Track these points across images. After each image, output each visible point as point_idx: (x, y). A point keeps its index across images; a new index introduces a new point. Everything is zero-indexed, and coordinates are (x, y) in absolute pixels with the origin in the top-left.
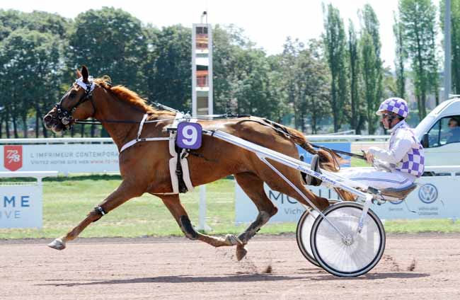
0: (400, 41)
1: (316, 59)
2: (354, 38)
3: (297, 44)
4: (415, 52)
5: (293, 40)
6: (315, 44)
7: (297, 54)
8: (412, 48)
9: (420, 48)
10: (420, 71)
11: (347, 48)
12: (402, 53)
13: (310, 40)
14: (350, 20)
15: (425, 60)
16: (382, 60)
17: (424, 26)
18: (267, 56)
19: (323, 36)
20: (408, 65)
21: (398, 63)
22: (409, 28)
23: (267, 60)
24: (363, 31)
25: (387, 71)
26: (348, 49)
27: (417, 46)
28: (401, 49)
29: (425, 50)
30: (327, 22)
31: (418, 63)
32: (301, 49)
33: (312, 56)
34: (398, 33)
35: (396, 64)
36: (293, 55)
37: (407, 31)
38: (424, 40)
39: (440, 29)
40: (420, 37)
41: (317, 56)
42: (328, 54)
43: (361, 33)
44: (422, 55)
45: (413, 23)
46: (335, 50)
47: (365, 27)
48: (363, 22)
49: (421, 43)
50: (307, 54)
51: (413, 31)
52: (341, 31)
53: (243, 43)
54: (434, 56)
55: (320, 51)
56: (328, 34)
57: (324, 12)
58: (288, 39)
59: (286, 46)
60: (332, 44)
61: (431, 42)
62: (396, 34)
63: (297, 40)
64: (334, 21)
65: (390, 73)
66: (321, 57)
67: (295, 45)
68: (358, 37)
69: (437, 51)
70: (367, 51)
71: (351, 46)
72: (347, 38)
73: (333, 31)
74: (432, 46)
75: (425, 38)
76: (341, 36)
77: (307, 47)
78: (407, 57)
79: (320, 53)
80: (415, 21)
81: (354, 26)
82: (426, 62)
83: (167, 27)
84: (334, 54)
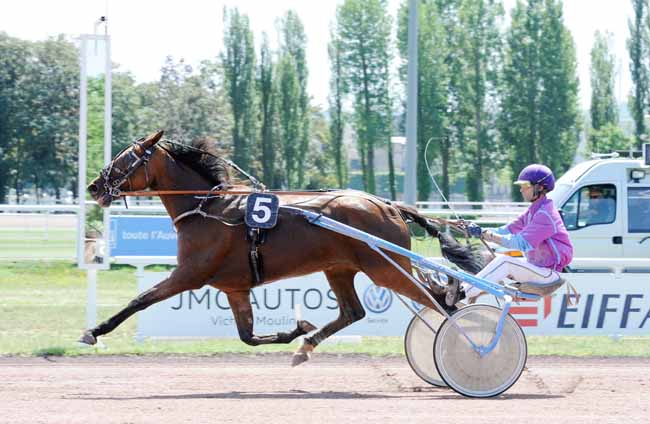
0: (337, 69)
1: (211, 91)
2: (269, 59)
3: (182, 67)
4: (360, 84)
5: (176, 61)
6: (209, 68)
7: (181, 83)
8: (356, 80)
9: (367, 79)
10: (366, 114)
11: (256, 75)
12: (341, 87)
13: (202, 63)
14: (264, 33)
15: (373, 96)
16: (309, 96)
17: (373, 45)
18: (135, 85)
19: (222, 55)
20: (349, 104)
21: (334, 100)
22: (352, 48)
23: (136, 90)
24: (282, 51)
25: (316, 112)
26: (259, 77)
27: (362, 76)
28: (338, 80)
29: (375, 82)
30: (229, 36)
31: (364, 101)
32: (189, 76)
33: (205, 87)
34: (335, 54)
35: (330, 102)
36: (175, 83)
37: (349, 53)
38: (374, 67)
39: (397, 50)
40: (367, 62)
41: (213, 86)
42: (229, 84)
43: (278, 53)
44: (369, 89)
45: (358, 41)
46: (239, 78)
47: (284, 44)
48: (282, 35)
49: (368, 71)
50: (197, 82)
51: (358, 52)
52: (250, 50)
54: (386, 92)
55: (218, 79)
56: (229, 53)
57: (224, 20)
58: (169, 60)
59: (165, 70)
60: (234, 69)
61: (383, 70)
62: (332, 58)
63: (182, 61)
64: (238, 36)
65: (321, 115)
66: (218, 89)
67: (181, 71)
68: (275, 59)
69: (392, 83)
70: (287, 81)
71: (263, 72)
72: (258, 61)
73: (237, 50)
74: (384, 76)
75: (374, 63)
76: (249, 60)
77: (197, 73)
78: (347, 92)
79: (216, 83)
80: (360, 37)
81: (268, 45)
82: (376, 100)
84: (238, 83)
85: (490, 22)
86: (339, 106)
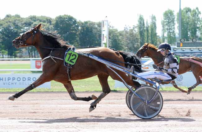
0: (163, 27)
1: (135, 32)
2: (148, 25)
3: (129, 27)
5: (127, 26)
6: (135, 27)
8: (167, 29)
9: (170, 29)
10: (169, 37)
11: (145, 28)
12: (164, 30)
13: (133, 26)
16: (157, 33)
17: (171, 21)
18: (118, 31)
19: (137, 24)
20: (166, 34)
21: (162, 34)
23: (118, 32)
25: (158, 36)
29: (172, 29)
30: (139, 20)
31: (169, 34)
32: (130, 29)
36: (127, 31)
37: (166, 23)
39: (177, 22)
40: (170, 25)
41: (135, 31)
42: (139, 30)
43: (150, 23)
44: (170, 31)
45: (168, 20)
46: (141, 29)
47: (151, 21)
48: (151, 20)
49: (170, 27)
50: (132, 30)
51: (168, 23)
52: (144, 23)
53: (110, 27)
54: (174, 32)
55: (136, 29)
56: (139, 24)
57: (138, 16)
58: (126, 26)
59: (125, 28)
60: (140, 27)
61: (173, 27)
62: (162, 24)
64: (141, 19)
65: (159, 37)
66: (137, 32)
67: (128, 28)
68: (149, 25)
69: (175, 30)
70: (152, 29)
71: (147, 28)
72: (146, 25)
73: (141, 23)
74: (174, 28)
76: (144, 25)
77: (132, 28)
78: (165, 32)
81: (148, 22)
82: (172, 34)
83: (85, 21)
84: (141, 30)
85: (198, 16)
86: (164, 35)
